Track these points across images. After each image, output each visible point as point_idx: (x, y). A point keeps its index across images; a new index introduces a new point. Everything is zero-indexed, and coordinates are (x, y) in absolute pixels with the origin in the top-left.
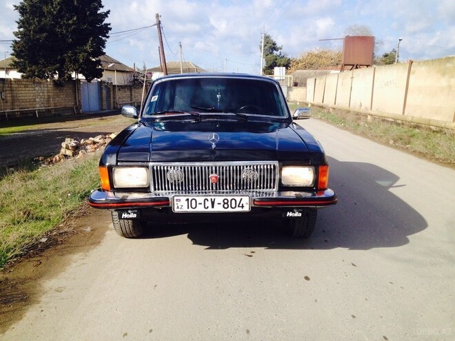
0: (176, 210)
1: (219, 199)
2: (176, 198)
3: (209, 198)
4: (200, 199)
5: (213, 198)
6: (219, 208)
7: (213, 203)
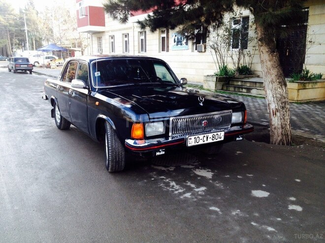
0: (189, 145)
1: (210, 135)
2: (189, 138)
3: (205, 135)
4: (201, 137)
5: (207, 135)
6: (210, 141)
7: (207, 138)
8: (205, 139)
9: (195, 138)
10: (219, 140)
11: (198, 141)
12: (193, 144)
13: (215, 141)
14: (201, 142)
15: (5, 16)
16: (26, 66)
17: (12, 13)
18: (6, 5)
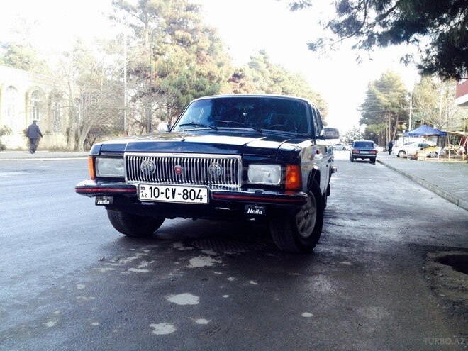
0: (141, 198)
2: (141, 186)
3: (170, 188)
4: (163, 189)
5: (174, 188)
6: (179, 199)
7: (174, 193)
8: (170, 194)
9: (151, 188)
10: (197, 201)
11: (156, 195)
12: (149, 197)
13: (189, 201)
14: (162, 198)
15: (388, 94)
16: (368, 152)
17: (398, 89)
18: (391, 80)
